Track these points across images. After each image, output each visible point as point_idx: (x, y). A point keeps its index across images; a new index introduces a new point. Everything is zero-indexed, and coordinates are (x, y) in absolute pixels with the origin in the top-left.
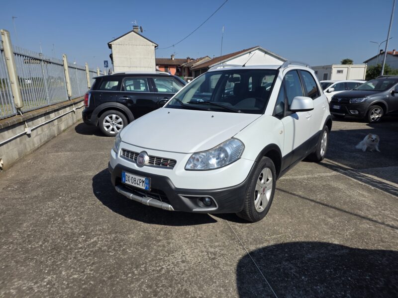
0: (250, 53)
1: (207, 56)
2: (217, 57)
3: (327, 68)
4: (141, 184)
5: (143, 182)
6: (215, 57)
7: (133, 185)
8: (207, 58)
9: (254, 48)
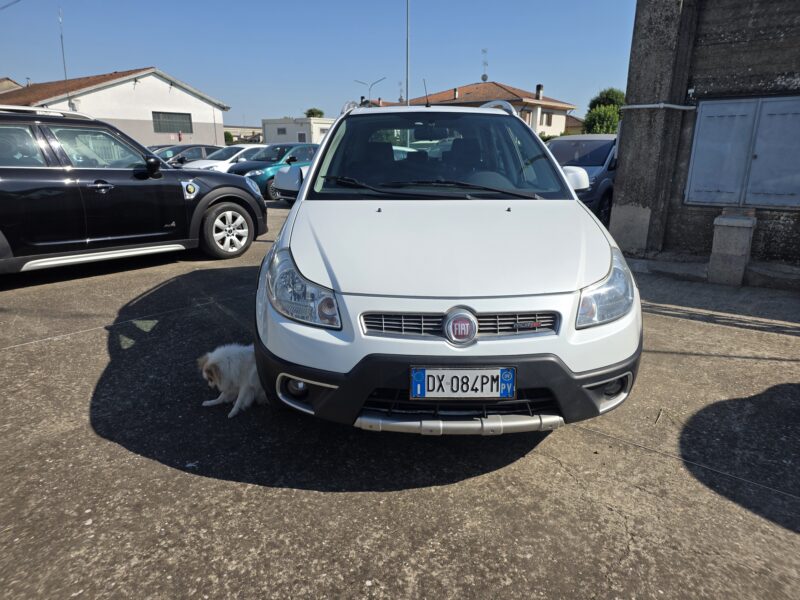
0: (135, 80)
1: (8, 79)
2: (38, 82)
3: (302, 124)
4: (487, 387)
5: (494, 380)
6: (31, 82)
7: (460, 395)
8: (6, 83)
9: (144, 69)
